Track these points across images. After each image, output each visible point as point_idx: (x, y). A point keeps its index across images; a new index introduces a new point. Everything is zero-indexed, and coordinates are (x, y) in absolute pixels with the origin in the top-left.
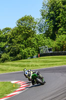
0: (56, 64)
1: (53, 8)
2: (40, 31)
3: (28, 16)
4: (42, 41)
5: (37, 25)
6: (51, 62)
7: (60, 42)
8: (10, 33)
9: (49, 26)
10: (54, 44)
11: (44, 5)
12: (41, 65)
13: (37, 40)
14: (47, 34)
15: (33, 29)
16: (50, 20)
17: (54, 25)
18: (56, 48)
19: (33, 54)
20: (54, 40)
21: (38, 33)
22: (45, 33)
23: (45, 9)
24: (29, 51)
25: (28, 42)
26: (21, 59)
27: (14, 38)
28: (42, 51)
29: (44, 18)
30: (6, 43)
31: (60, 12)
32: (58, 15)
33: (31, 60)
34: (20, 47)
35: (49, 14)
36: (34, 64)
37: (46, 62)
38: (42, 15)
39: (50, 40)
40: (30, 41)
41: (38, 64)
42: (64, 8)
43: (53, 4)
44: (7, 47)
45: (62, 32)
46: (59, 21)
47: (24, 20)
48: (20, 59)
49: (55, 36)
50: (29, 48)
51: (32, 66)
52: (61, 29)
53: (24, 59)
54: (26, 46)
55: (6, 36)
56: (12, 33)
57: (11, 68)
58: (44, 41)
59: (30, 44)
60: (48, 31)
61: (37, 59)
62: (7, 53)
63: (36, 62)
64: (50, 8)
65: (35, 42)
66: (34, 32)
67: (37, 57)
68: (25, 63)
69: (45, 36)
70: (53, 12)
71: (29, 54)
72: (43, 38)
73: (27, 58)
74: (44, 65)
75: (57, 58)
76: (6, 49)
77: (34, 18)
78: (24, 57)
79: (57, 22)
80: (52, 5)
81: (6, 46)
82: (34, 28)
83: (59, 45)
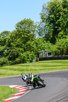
0: (56, 69)
1: (53, 11)
2: (40, 35)
3: (27, 20)
4: (42, 45)
5: (36, 29)
6: (51, 66)
7: (61, 46)
8: (8, 37)
9: (49, 29)
10: (54, 48)
11: (44, 8)
12: (41, 70)
13: (37, 43)
14: (47, 38)
15: (32, 33)
16: (50, 23)
17: (54, 28)
18: (55, 52)
19: (32, 58)
20: (54, 44)
21: (37, 37)
22: (45, 37)
23: (45, 13)
24: (28, 55)
25: (27, 46)
26: (20, 63)
27: (13, 42)
28: (42, 55)
29: (43, 21)
30: (5, 47)
31: (60, 15)
32: (59, 19)
33: (30, 64)
34: (19, 51)
35: (49, 17)
36: (33, 68)
37: (46, 66)
38: (42, 18)
39: (50, 44)
40: (29, 45)
41: (37, 68)
42: (64, 12)
43: (54, 7)
44: (5, 51)
45: (62, 35)
46: (59, 25)
47: (23, 23)
48: (18, 63)
49: (56, 39)
50: (28, 52)
51: (31, 70)
52: (61, 33)
53: (23, 63)
54: (25, 50)
55: (5, 40)
56: (11, 37)
57: (9, 72)
58: (44, 44)
59: (29, 48)
60: (48, 35)
61: (37, 64)
62: (5, 56)
63: (35, 66)
64: (50, 12)
65: (34, 46)
66: (33, 36)
67: (37, 61)
68: (24, 68)
69: (45, 40)
70: (53, 16)
71: (28, 58)
72: (43, 41)
73: (26, 63)
74: (44, 69)
75: (57, 62)
76: (4, 53)
77: (33, 22)
78: (23, 61)
79: (57, 26)
80: (52, 9)
81: (4, 49)
82: (34, 31)
83: (59, 49)
